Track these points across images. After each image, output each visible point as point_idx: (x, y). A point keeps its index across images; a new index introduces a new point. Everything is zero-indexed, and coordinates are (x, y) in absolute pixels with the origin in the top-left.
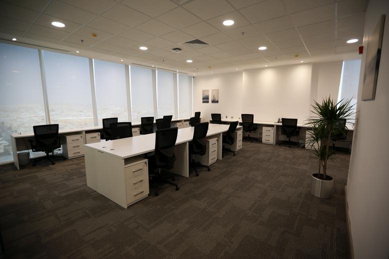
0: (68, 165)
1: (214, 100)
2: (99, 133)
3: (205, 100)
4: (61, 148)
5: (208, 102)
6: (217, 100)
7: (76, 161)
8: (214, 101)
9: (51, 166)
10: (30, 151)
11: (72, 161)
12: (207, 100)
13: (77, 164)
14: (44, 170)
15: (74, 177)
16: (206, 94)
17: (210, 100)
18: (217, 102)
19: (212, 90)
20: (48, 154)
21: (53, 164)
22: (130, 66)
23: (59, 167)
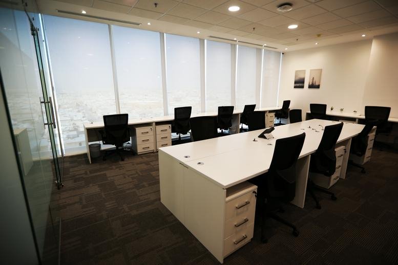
0: (137, 164)
1: (313, 84)
2: (170, 125)
3: (298, 85)
4: (130, 142)
5: (302, 87)
6: (317, 84)
7: (145, 159)
8: (312, 86)
9: (121, 163)
10: (101, 142)
11: (142, 158)
12: (301, 85)
13: (147, 163)
14: (114, 167)
15: (145, 183)
16: (301, 76)
17: (306, 84)
18: (318, 87)
19: (311, 70)
20: (117, 147)
21: (123, 160)
22: (206, 41)
23: (128, 165)
